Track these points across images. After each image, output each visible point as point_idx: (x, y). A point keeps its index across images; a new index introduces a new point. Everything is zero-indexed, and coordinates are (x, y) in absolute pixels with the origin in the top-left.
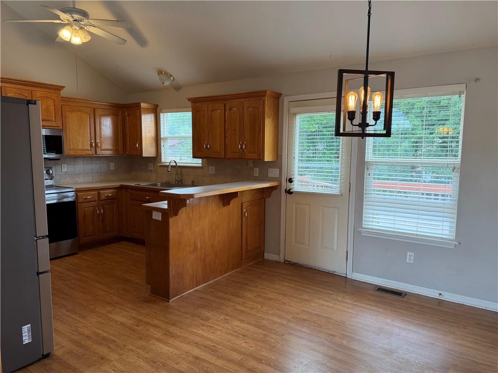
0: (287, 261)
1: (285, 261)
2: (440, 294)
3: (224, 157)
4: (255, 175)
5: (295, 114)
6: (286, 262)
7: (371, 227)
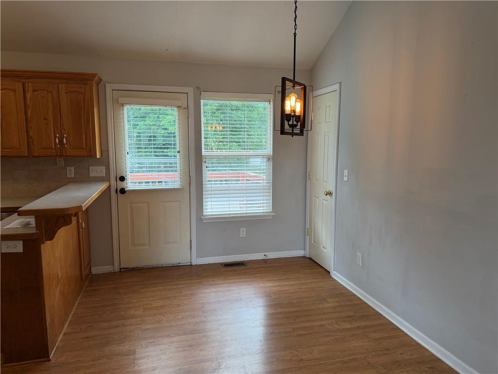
0: (123, 268)
1: (120, 269)
2: (265, 255)
3: (27, 155)
4: (68, 176)
5: (123, 105)
6: (122, 270)
7: (211, 214)
